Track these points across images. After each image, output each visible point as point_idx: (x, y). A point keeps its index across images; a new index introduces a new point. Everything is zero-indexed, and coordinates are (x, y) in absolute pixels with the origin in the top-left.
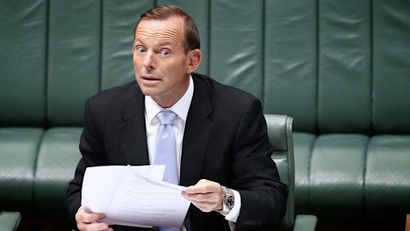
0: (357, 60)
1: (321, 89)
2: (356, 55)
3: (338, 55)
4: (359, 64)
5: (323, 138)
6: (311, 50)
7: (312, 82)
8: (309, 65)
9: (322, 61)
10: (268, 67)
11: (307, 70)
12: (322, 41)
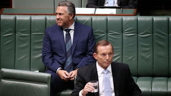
0: (149, 56)
1: (139, 64)
2: (149, 54)
3: (143, 55)
4: (150, 57)
5: (140, 78)
6: (136, 53)
7: (136, 62)
8: (136, 57)
9: (139, 56)
10: (124, 58)
11: (135, 59)
12: (139, 51)
